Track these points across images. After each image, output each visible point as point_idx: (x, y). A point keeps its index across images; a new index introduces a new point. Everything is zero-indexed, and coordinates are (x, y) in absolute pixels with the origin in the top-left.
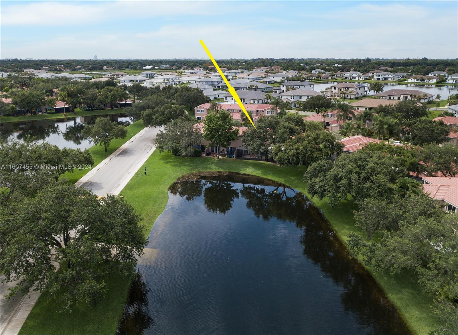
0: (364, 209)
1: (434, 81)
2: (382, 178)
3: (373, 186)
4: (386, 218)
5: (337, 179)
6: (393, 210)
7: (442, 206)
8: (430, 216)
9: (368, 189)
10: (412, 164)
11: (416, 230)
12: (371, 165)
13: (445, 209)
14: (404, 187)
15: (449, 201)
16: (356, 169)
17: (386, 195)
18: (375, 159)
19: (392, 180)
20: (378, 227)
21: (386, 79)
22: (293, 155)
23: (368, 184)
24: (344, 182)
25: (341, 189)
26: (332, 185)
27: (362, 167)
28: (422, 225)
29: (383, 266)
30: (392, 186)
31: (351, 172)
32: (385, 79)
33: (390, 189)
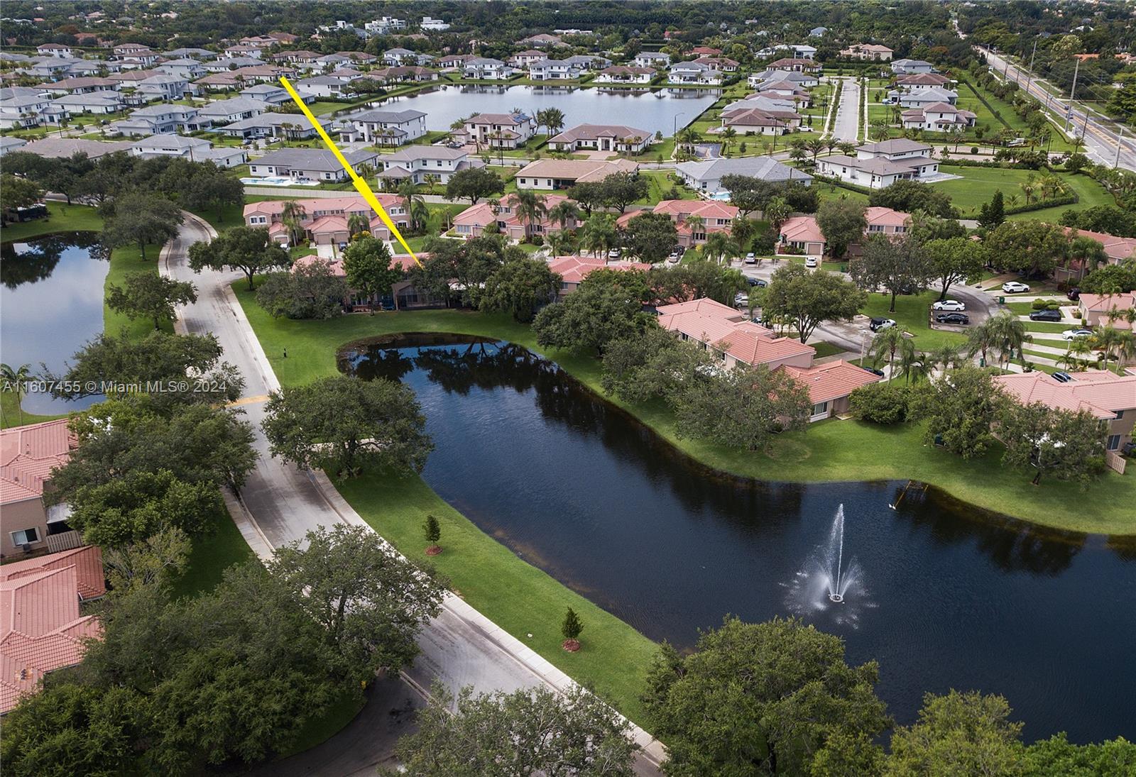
0: (611, 351)
1: (646, 79)
2: (620, 317)
3: (613, 326)
4: (632, 356)
5: (576, 324)
6: (637, 348)
7: (677, 336)
8: (667, 347)
9: (609, 330)
10: (644, 293)
11: (659, 360)
12: (606, 303)
13: (680, 338)
14: (641, 322)
15: (682, 330)
16: (592, 310)
17: (626, 334)
18: (607, 295)
19: (629, 317)
20: (626, 365)
21: (555, 75)
22: (503, 299)
23: (608, 325)
24: (584, 327)
25: (584, 334)
26: (572, 332)
27: (598, 307)
28: (663, 355)
29: (636, 396)
30: (631, 323)
31: (588, 314)
32: (553, 76)
33: (629, 327)
